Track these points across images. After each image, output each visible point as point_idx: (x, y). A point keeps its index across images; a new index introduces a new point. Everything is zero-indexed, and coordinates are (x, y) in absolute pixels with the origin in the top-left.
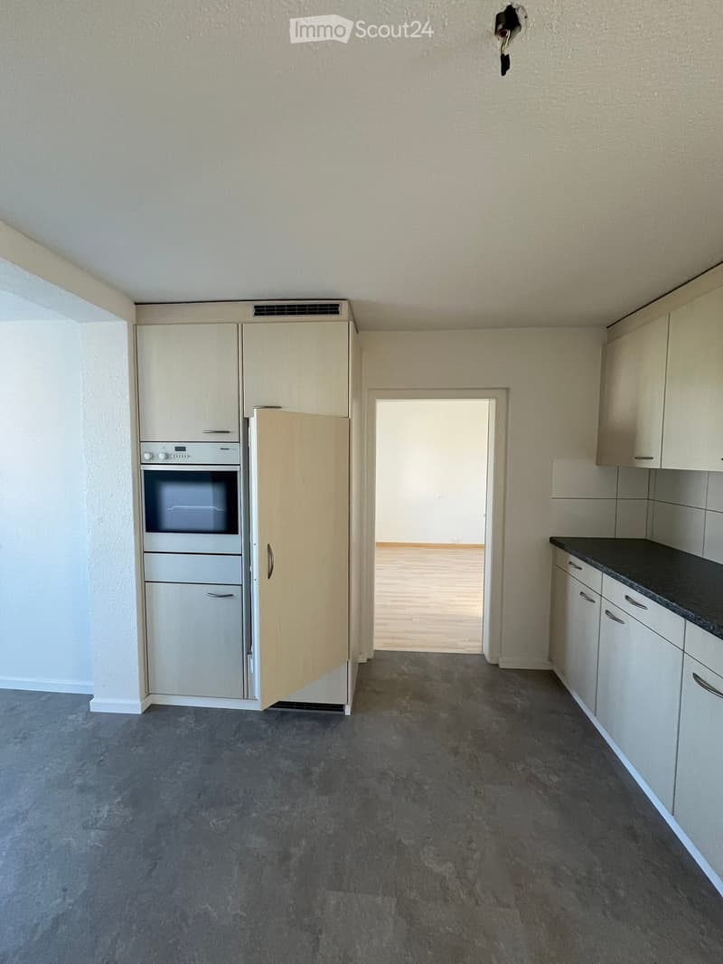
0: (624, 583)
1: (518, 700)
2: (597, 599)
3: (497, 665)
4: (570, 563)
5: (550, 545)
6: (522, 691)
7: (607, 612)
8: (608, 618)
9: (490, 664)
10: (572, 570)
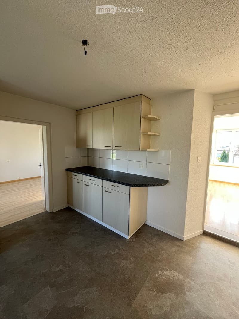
0: (89, 176)
1: (63, 218)
2: (81, 182)
3: (52, 212)
4: (73, 175)
5: (66, 171)
6: (63, 215)
7: (85, 184)
8: (85, 186)
9: (50, 213)
10: (74, 177)
